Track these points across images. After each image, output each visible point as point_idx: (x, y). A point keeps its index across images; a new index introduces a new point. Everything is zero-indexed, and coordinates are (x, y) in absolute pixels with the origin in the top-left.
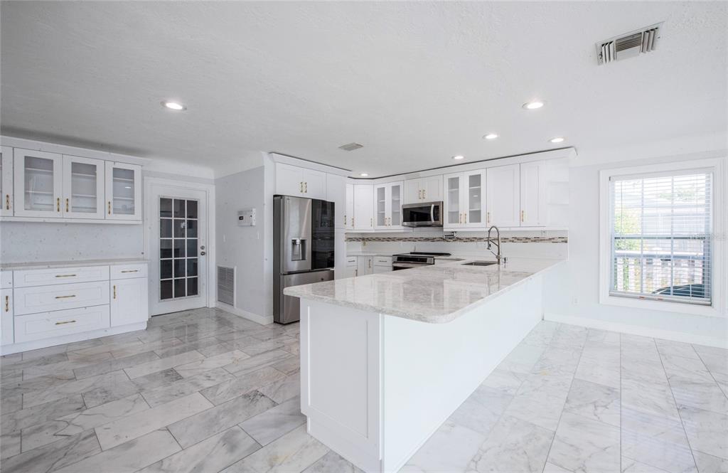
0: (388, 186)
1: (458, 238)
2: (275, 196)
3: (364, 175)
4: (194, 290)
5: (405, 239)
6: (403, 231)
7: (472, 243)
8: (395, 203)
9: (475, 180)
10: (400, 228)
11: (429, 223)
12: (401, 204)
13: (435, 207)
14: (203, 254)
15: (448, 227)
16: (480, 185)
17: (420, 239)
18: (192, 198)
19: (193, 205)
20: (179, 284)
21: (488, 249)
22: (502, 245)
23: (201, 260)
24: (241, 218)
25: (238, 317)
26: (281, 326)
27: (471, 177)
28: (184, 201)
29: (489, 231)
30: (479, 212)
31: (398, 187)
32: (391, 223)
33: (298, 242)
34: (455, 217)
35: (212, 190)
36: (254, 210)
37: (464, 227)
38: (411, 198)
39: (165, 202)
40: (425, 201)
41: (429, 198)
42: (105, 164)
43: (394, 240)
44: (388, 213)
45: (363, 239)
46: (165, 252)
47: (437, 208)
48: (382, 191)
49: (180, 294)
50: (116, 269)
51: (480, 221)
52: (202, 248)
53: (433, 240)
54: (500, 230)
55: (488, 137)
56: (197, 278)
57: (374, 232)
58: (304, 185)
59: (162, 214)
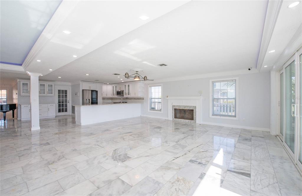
0: (114, 86)
1: (127, 99)
2: (82, 90)
4: (66, 111)
8: (116, 90)
10: (116, 96)
13: (122, 91)
14: (68, 102)
15: (125, 96)
18: (66, 89)
19: (66, 91)
20: (63, 109)
23: (68, 104)
24: (76, 94)
28: (64, 90)
30: (129, 93)
31: (116, 86)
33: (88, 99)
34: (126, 94)
35: (70, 88)
39: (59, 91)
41: (121, 89)
42: (47, 84)
45: (112, 99)
46: (59, 102)
49: (63, 111)
50: (49, 105)
52: (68, 101)
56: (67, 108)
57: (112, 97)
58: (90, 87)
59: (59, 93)
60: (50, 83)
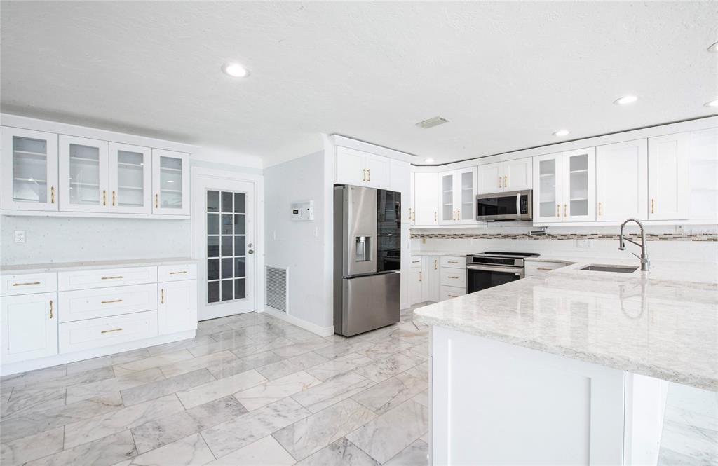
0: (457, 173)
1: (549, 235)
2: (335, 185)
3: (430, 161)
4: (241, 293)
5: (477, 236)
6: (476, 226)
7: (571, 240)
8: (467, 193)
9: (579, 163)
10: (473, 223)
11: (513, 216)
12: (475, 193)
13: (522, 197)
14: (251, 252)
15: (539, 221)
16: (587, 168)
17: (497, 237)
18: (240, 191)
19: (241, 198)
20: (227, 285)
21: (621, 249)
22: (648, 244)
23: (249, 260)
24: (296, 212)
25: (292, 325)
26: (343, 339)
27: (571, 158)
28: (232, 193)
29: (622, 226)
30: (586, 202)
31: (471, 174)
32: (460, 217)
33: (363, 239)
34: (549, 209)
35: (261, 181)
36: (312, 202)
37: (564, 220)
38: (489, 187)
39: (212, 195)
40: (506, 190)
41: (513, 185)
42: (153, 151)
43: (461, 236)
44: (457, 205)
45: (422, 236)
46: (212, 250)
47: (524, 198)
48: (448, 181)
49: (227, 297)
50: (165, 270)
51: (586, 213)
52: (250, 246)
53: (515, 237)
54: (643, 224)
55: (621, 102)
56: (244, 279)
57: (438, 227)
58: (367, 173)
59: (209, 208)
60: (172, 149)
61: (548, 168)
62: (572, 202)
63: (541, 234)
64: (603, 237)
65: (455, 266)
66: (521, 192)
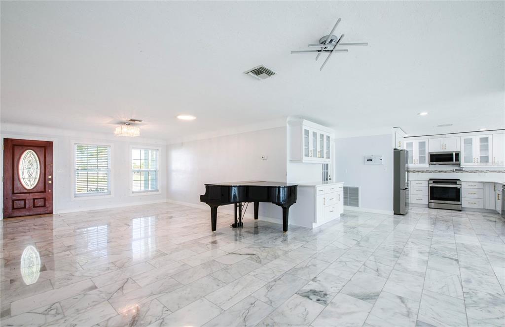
0: (415, 142)
2: (394, 149)
5: (427, 172)
6: (427, 167)
7: (475, 173)
8: (420, 151)
9: (484, 140)
10: (426, 165)
11: (451, 162)
12: (428, 152)
14: (330, 179)
15: (463, 165)
16: (488, 143)
17: (435, 172)
24: (370, 160)
26: (399, 216)
27: (481, 138)
30: (487, 157)
31: (424, 142)
32: (418, 162)
40: (445, 151)
41: (449, 148)
44: (416, 156)
47: (457, 155)
51: (487, 162)
52: (330, 176)
53: (446, 172)
60: (328, 133)
61: (469, 142)
62: (481, 157)
63: (461, 170)
64: (492, 172)
65: (421, 185)
66: (455, 152)
